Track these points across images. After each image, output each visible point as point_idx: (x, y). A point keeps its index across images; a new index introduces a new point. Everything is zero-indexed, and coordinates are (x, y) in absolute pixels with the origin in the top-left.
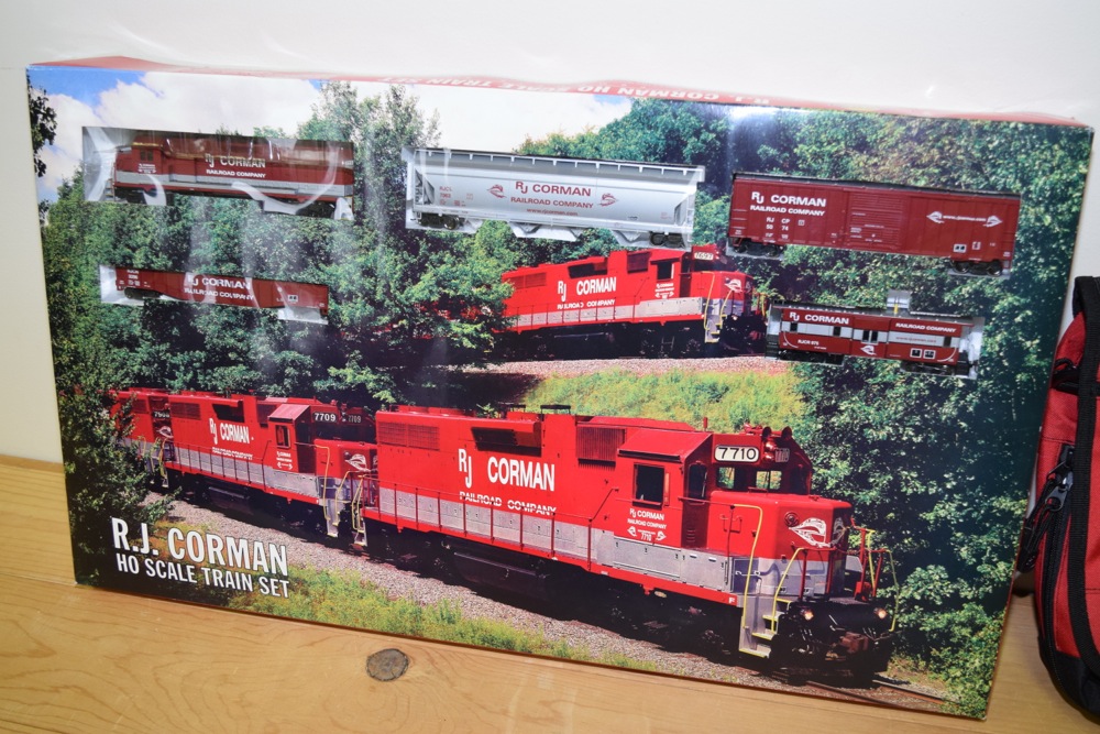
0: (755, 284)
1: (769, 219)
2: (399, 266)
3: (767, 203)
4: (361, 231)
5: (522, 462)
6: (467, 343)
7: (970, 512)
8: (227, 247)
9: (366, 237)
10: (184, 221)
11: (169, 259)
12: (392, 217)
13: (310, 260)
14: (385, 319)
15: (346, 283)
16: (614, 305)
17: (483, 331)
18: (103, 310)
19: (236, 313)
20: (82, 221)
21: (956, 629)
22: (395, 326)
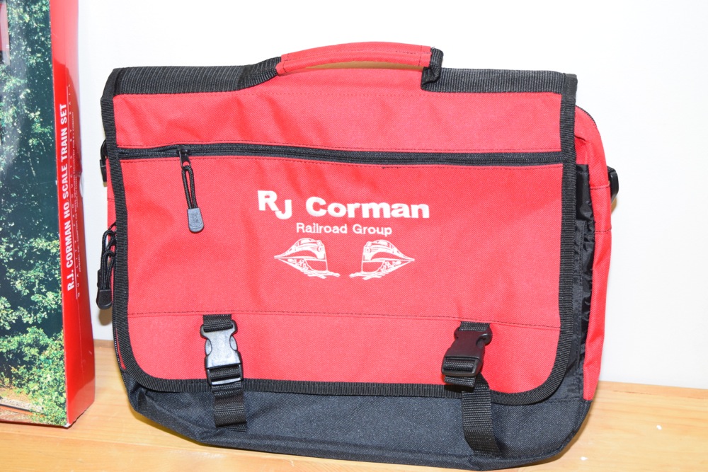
7: (17, 252)
21: (26, 349)
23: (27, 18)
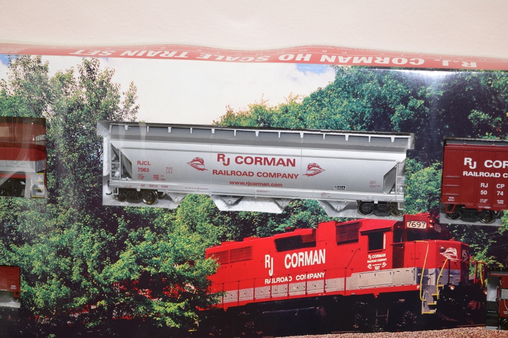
0: (472, 252)
1: (482, 185)
3: (480, 168)
4: (55, 210)
6: (170, 322)
9: (61, 215)
12: (89, 194)
14: (83, 300)
15: (39, 263)
16: (325, 278)
17: (187, 309)
22: (93, 307)
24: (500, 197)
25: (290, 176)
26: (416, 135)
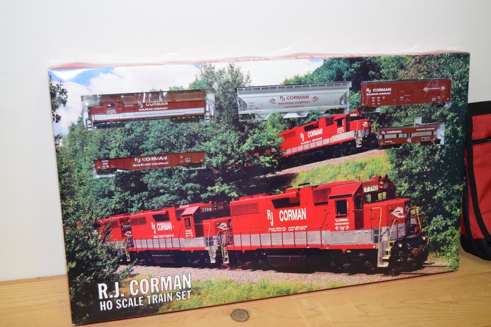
0: (372, 123)
1: (373, 98)
2: (237, 138)
3: (372, 92)
4: (219, 126)
5: (293, 210)
6: (267, 165)
7: (448, 193)
8: (157, 142)
9: (222, 127)
10: (135, 133)
11: (128, 152)
12: (233, 117)
13: (197, 142)
14: (232, 161)
15: (214, 149)
16: (322, 140)
17: (273, 158)
18: (94, 182)
19: (163, 171)
20: (82, 140)
21: (447, 237)
22: (237, 163)
23: (460, 85)
24: (379, 102)
25: (307, 102)
26: (352, 82)
